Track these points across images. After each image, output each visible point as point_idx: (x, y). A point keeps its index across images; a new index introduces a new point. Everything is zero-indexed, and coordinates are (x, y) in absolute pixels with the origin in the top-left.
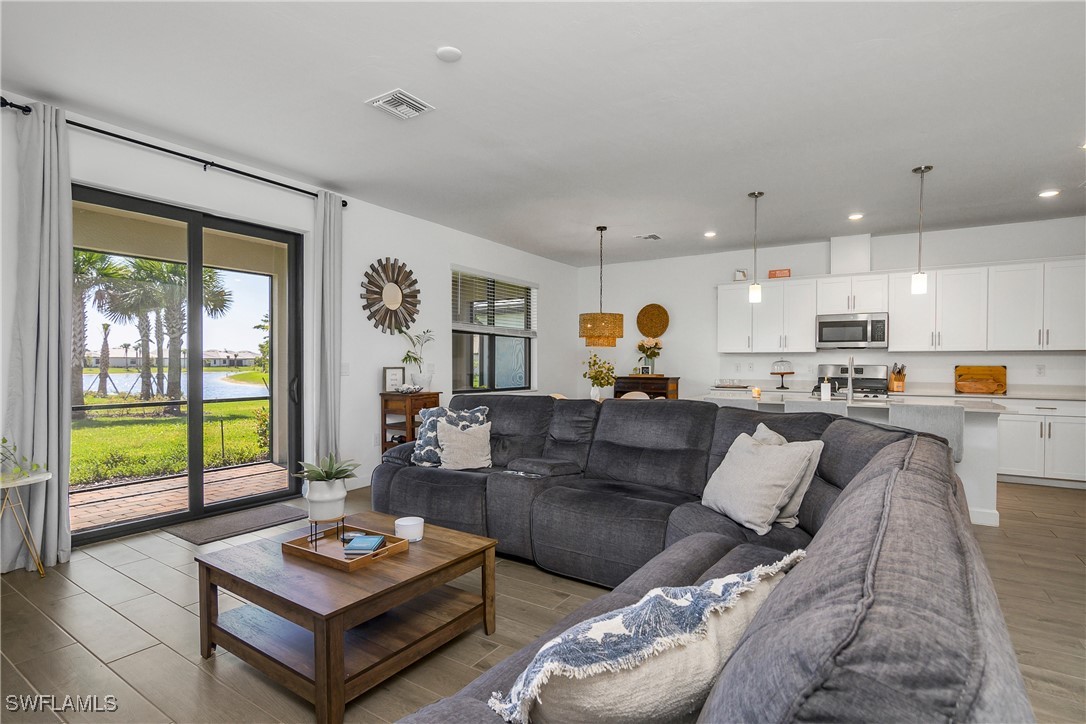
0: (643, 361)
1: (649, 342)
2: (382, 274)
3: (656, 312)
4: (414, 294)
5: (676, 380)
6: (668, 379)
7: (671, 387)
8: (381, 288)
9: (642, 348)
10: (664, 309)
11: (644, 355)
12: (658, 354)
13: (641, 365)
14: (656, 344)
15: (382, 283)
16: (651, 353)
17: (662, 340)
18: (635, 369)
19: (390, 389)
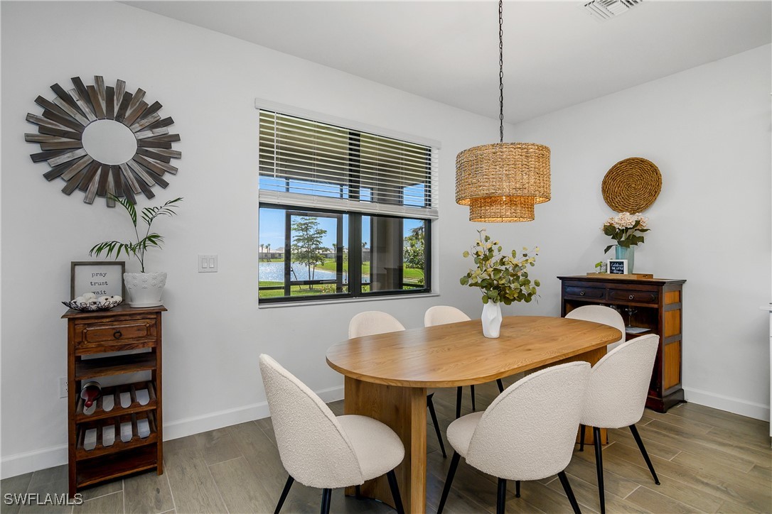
0: (613, 250)
1: (625, 219)
2: (80, 103)
3: (637, 171)
4: (166, 142)
5: (681, 283)
6: (660, 284)
7: (667, 298)
8: (80, 128)
9: (610, 230)
10: (652, 165)
11: (615, 242)
12: (642, 239)
13: (611, 256)
14: (638, 223)
15: (79, 117)
16: (627, 238)
17: (648, 217)
18: (600, 265)
19: (83, 299)
